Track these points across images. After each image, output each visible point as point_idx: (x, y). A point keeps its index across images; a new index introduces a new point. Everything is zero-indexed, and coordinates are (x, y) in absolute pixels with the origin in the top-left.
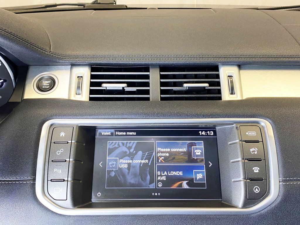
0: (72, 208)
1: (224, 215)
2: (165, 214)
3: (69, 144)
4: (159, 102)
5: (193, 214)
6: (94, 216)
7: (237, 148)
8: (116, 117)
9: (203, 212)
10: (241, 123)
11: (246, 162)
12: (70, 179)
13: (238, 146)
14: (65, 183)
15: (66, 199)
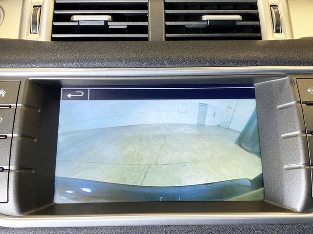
0: (17, 215)
1: (272, 224)
2: (174, 223)
3: (13, 110)
4: (164, 42)
5: (221, 223)
6: (54, 229)
7: (293, 114)
8: (91, 64)
9: (239, 220)
10: (298, 74)
11: (309, 137)
12: (12, 167)
13: (295, 111)
14: (5, 174)
15: (6, 201)
